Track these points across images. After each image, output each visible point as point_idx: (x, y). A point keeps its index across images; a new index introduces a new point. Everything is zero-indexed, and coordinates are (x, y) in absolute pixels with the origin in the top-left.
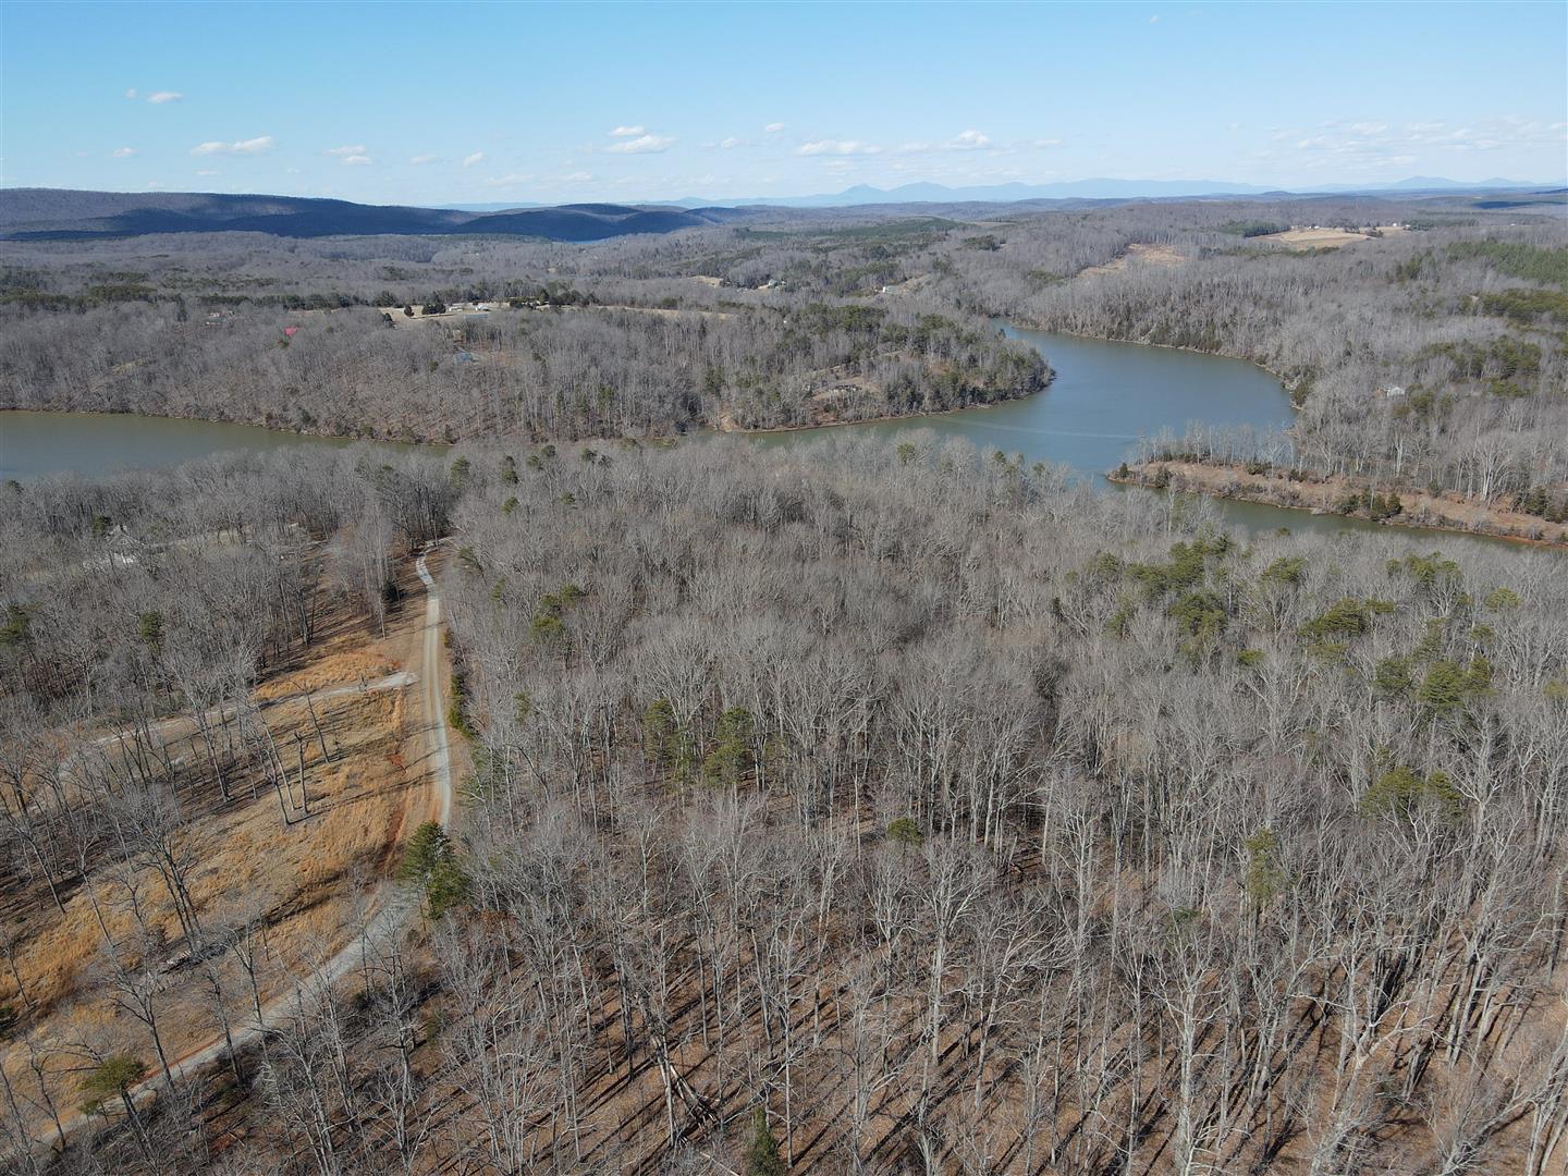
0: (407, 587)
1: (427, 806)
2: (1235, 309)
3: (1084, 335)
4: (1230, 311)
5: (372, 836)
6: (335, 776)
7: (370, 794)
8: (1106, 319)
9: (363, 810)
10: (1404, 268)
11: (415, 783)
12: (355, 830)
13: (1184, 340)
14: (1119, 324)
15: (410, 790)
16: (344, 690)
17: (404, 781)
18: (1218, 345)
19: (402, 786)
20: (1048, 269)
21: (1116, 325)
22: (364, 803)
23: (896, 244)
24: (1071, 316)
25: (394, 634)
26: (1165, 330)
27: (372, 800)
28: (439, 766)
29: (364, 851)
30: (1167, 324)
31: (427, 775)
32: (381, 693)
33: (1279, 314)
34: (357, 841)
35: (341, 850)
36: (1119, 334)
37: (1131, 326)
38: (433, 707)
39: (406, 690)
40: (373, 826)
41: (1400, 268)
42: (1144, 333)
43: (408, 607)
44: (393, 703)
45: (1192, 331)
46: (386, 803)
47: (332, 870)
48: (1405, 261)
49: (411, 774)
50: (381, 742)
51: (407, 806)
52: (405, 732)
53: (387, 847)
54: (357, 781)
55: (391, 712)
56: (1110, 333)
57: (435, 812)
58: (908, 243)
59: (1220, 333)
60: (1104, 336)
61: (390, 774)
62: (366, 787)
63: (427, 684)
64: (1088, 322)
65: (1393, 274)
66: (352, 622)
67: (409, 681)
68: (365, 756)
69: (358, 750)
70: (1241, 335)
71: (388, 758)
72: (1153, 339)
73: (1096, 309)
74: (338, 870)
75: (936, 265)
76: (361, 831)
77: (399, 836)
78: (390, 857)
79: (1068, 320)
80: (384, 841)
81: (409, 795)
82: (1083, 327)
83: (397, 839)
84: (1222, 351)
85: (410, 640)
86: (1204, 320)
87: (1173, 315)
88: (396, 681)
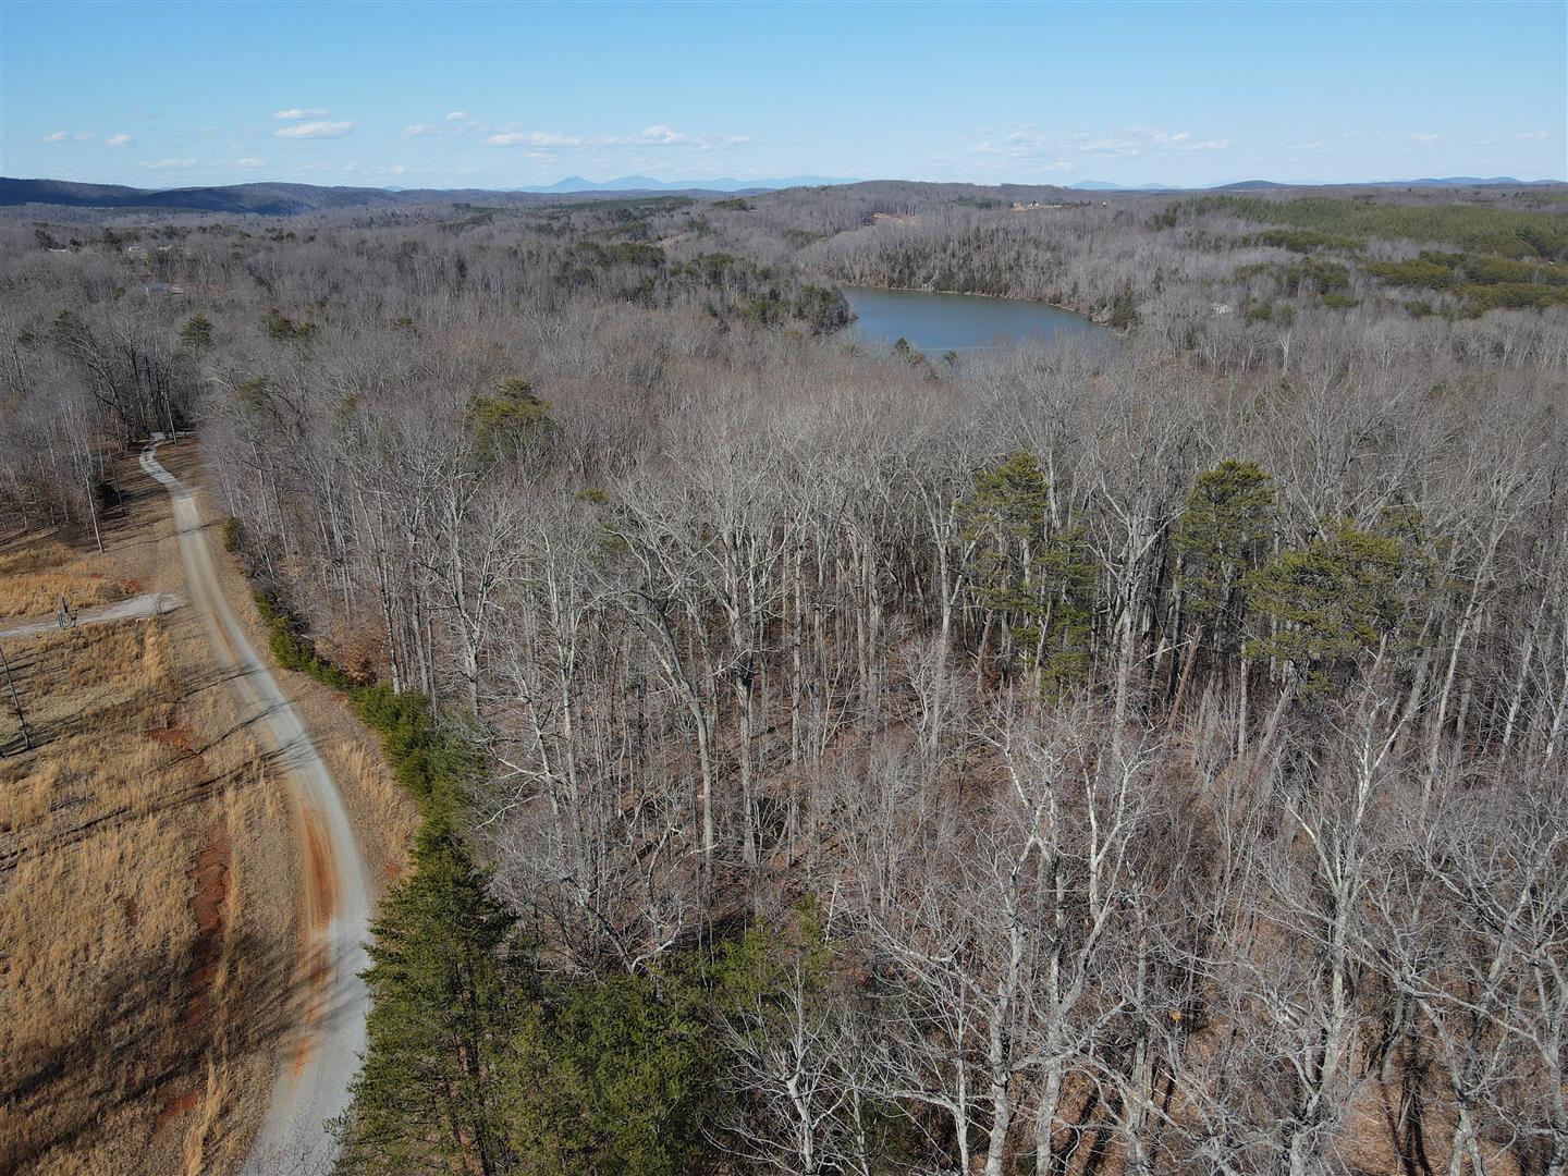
0: (130, 488)
1: (287, 827)
2: (1018, 252)
3: (864, 285)
4: (1013, 254)
5: (152, 924)
6: (20, 783)
7: (123, 814)
8: (884, 268)
9: (110, 855)
10: (1161, 218)
11: (238, 778)
12: (96, 912)
13: (969, 285)
14: (900, 272)
15: (230, 794)
16: (28, 630)
17: (206, 778)
18: (1007, 288)
19: (205, 789)
20: (807, 229)
21: (897, 274)
22: (113, 836)
23: (641, 207)
24: (848, 266)
25: (114, 546)
26: (948, 276)
27: (131, 828)
28: (282, 739)
29: (135, 970)
30: (950, 270)
31: (263, 758)
32: (111, 628)
33: (1063, 256)
34: (108, 943)
35: (59, 976)
36: (901, 282)
37: (912, 274)
38: (229, 640)
39: (163, 620)
40: (148, 896)
41: (1157, 218)
42: (927, 279)
43: (134, 511)
44: (141, 642)
45: (978, 276)
46: (172, 833)
47: (37, 1044)
48: (1161, 212)
49: (219, 762)
50: (129, 709)
51: (231, 832)
52: (181, 686)
53: (204, 949)
54: (80, 789)
55: (139, 656)
56: (892, 282)
57: (313, 842)
58: (654, 207)
59: (1007, 276)
60: (886, 285)
61: (163, 768)
62: (110, 799)
63: (204, 607)
64: (867, 271)
65: (1152, 222)
66: (30, 538)
67: (166, 607)
68: (94, 735)
69: (74, 726)
70: (1029, 277)
71: (152, 733)
72: (937, 286)
73: (873, 258)
74: (56, 1042)
75: (692, 225)
76: (115, 914)
77: (232, 909)
78: (220, 979)
79: (845, 271)
80: (189, 931)
81: (233, 806)
82: (862, 277)
83: (230, 923)
84: (1010, 294)
85: (154, 552)
86: (988, 265)
87: (954, 261)
88: (140, 606)
